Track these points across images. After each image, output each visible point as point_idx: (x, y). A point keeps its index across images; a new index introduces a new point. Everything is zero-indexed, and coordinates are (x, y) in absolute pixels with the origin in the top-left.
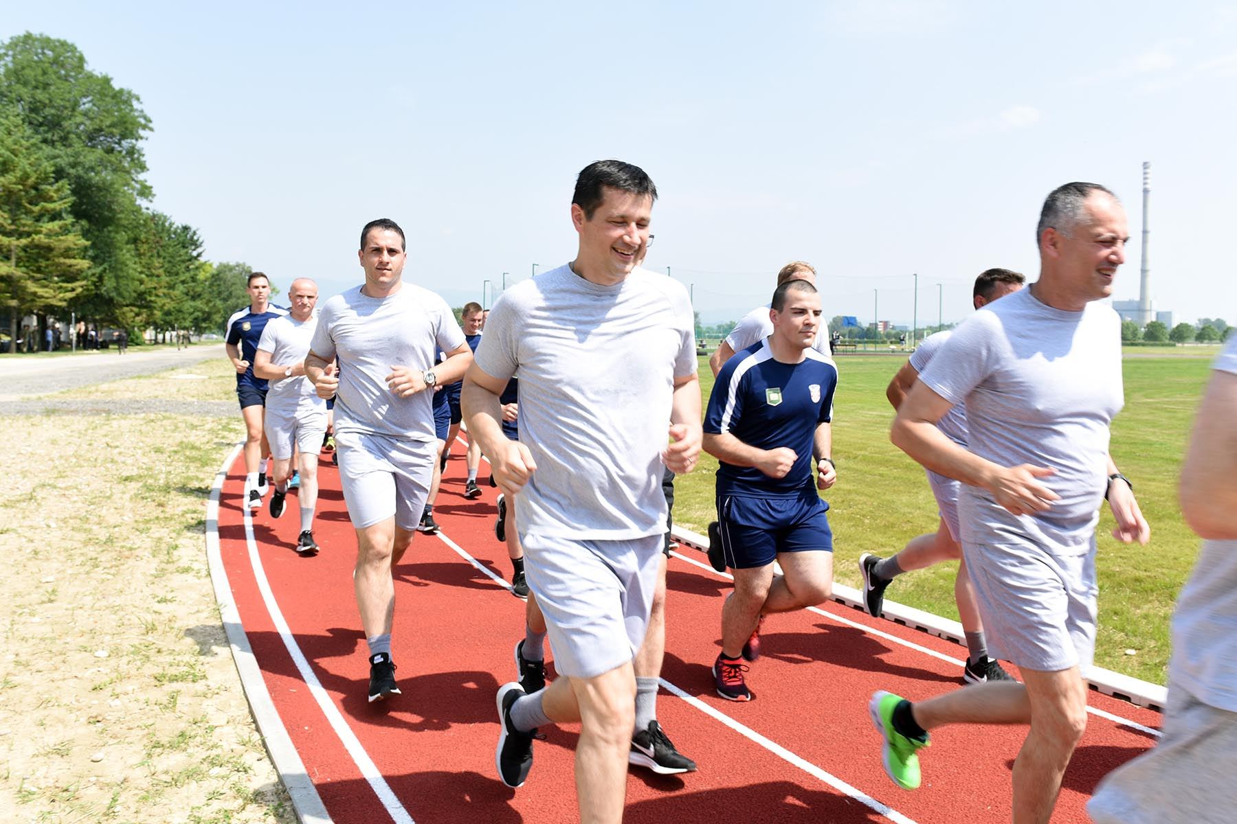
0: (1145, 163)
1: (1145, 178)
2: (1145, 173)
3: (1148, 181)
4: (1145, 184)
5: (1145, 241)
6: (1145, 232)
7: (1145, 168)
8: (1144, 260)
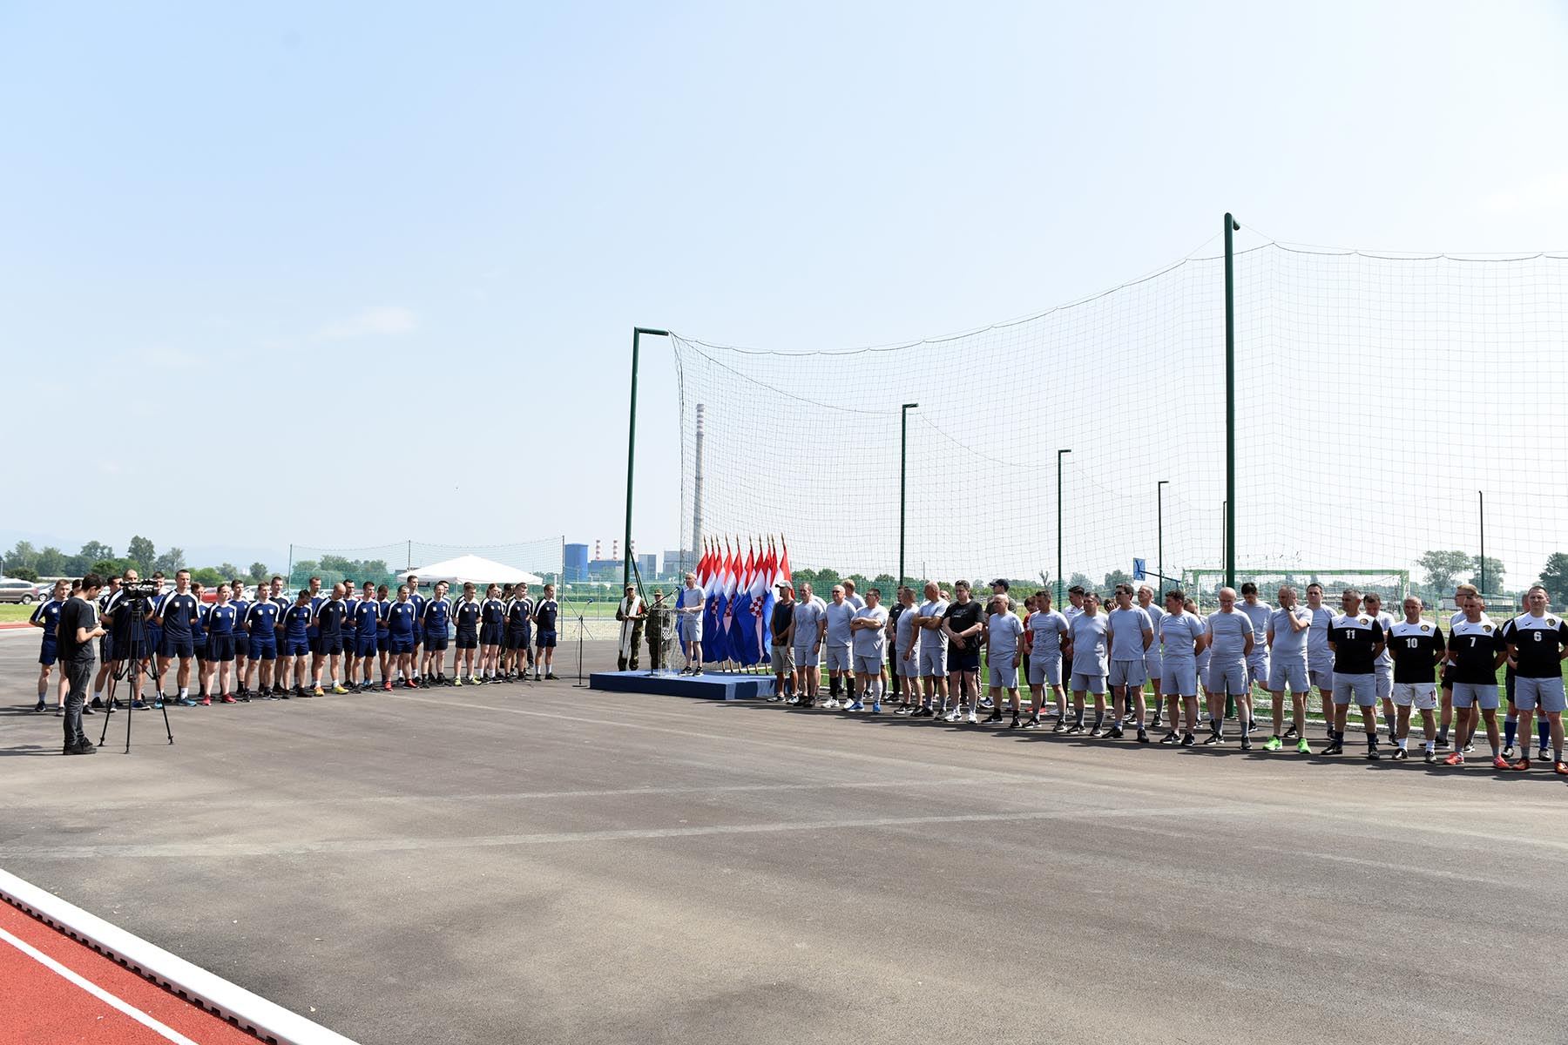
0: (699, 406)
1: (699, 422)
2: (699, 416)
3: (703, 425)
4: (699, 427)
5: (698, 488)
6: (698, 478)
7: (699, 411)
8: (697, 508)
